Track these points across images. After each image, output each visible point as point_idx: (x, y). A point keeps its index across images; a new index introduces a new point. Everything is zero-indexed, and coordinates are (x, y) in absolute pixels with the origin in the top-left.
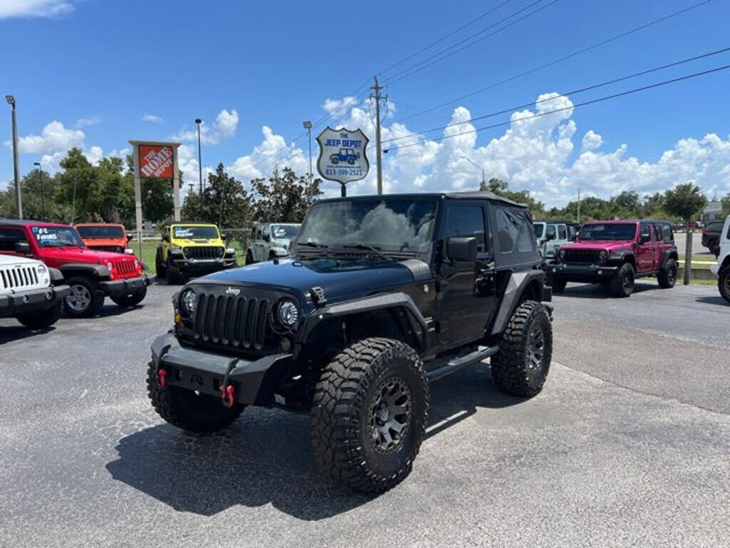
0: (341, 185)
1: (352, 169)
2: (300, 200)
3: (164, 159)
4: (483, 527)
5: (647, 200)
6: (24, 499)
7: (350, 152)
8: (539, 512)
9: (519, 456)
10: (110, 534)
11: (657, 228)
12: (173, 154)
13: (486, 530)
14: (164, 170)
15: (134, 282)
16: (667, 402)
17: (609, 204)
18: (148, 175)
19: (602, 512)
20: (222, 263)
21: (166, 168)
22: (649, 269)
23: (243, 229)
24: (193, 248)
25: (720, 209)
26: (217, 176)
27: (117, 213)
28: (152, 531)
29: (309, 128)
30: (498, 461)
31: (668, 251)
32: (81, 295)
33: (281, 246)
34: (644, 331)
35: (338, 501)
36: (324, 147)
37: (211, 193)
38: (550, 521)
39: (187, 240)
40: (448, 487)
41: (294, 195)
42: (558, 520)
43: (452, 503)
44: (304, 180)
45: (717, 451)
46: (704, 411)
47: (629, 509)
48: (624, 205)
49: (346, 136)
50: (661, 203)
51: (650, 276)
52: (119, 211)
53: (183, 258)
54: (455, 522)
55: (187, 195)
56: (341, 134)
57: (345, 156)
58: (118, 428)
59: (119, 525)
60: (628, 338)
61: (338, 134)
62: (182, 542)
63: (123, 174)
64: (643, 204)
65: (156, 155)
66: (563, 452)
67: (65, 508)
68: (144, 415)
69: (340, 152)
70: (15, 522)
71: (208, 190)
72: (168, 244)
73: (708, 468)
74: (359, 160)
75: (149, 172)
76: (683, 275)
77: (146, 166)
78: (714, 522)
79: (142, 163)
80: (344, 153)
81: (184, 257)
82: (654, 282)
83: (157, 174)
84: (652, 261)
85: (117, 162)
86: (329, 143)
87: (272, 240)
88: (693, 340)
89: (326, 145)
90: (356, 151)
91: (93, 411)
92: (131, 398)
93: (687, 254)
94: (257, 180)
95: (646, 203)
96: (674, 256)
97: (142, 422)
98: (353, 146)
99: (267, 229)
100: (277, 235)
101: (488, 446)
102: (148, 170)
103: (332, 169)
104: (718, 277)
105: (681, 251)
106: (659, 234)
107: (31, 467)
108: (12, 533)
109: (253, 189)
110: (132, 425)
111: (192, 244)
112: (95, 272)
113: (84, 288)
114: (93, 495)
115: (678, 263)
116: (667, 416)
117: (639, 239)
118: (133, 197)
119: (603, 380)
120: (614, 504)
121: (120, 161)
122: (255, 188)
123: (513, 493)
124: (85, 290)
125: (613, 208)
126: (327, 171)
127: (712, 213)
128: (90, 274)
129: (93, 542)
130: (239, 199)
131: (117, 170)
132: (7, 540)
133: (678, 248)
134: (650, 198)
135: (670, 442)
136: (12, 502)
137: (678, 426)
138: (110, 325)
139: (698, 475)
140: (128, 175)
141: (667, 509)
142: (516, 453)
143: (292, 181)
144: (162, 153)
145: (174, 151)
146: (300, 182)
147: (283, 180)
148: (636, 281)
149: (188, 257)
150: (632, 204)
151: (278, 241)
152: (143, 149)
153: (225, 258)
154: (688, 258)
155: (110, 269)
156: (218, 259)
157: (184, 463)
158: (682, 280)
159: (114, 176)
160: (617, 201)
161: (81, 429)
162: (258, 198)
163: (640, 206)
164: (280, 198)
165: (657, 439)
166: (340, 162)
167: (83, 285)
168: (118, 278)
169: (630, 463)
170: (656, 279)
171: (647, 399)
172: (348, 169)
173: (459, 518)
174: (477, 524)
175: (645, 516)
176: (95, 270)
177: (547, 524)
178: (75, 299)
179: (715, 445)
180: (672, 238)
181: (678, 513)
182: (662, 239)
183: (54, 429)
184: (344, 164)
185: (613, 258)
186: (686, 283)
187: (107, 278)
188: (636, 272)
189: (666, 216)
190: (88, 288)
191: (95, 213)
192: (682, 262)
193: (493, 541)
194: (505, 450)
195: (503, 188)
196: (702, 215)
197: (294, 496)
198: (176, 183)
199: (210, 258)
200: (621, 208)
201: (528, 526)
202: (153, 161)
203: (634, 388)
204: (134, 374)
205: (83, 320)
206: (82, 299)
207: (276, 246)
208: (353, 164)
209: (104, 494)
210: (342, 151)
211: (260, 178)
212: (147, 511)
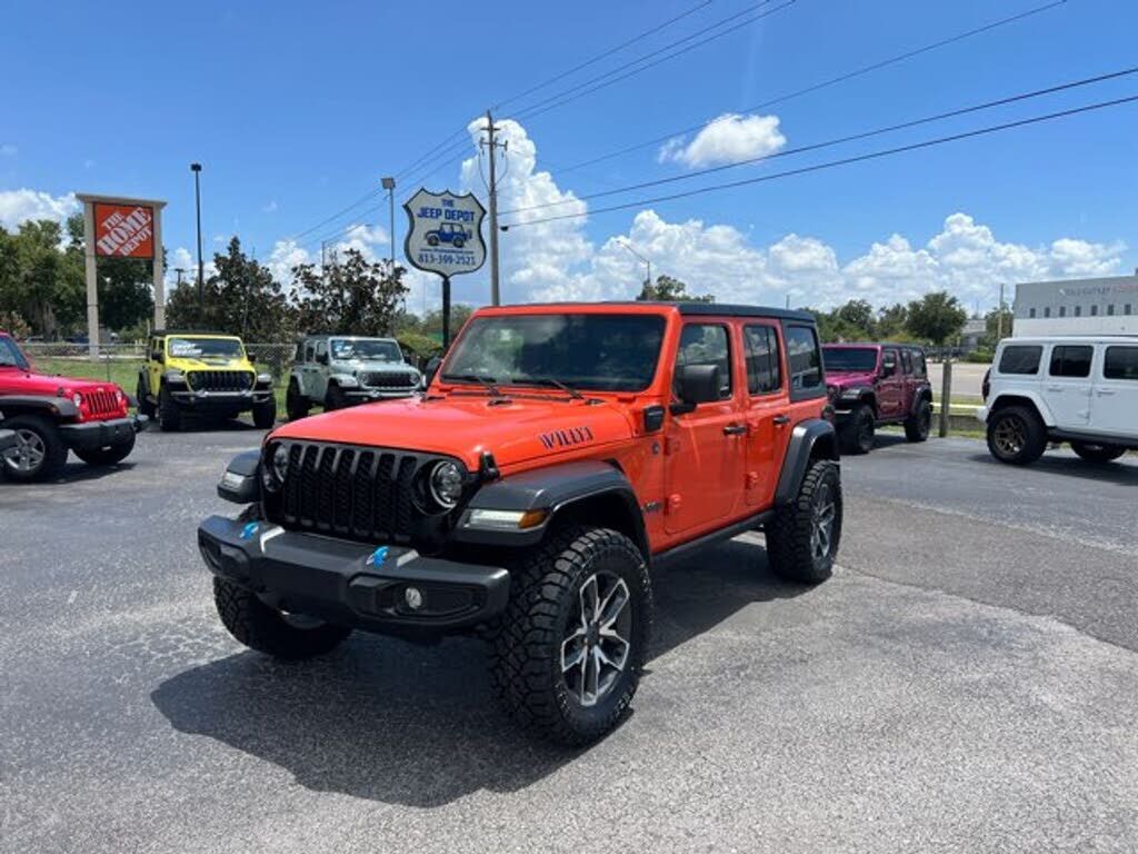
0: (442, 280)
1: (460, 255)
2: (371, 301)
3: (138, 227)
4: (708, 757)
5: (884, 315)
6: (29, 746)
7: (457, 229)
8: (779, 735)
9: (743, 667)
10: (179, 787)
11: (904, 355)
12: (152, 221)
13: (713, 760)
14: (138, 245)
15: (117, 427)
16: (930, 594)
17: (830, 319)
18: (110, 252)
19: (858, 731)
20: (251, 398)
21: (140, 241)
22: (894, 414)
23: (274, 345)
24: (203, 373)
25: (984, 329)
26: (229, 257)
27: (51, 314)
28: (243, 781)
29: (391, 189)
30: (716, 674)
31: (919, 390)
32: (29, 445)
33: (348, 373)
34: (892, 500)
35: (505, 731)
36: (416, 219)
37: (219, 285)
38: (795, 745)
39: (193, 360)
40: (653, 709)
41: (362, 292)
42: (806, 743)
43: (662, 729)
44: (379, 269)
45: (997, 654)
46: (978, 606)
47: (892, 726)
48: (852, 321)
49: (450, 203)
50: (902, 317)
51: (894, 424)
52: (54, 311)
53: (187, 390)
54: (670, 753)
55: (175, 287)
56: (444, 201)
57: (447, 235)
58: (144, 645)
59: (188, 775)
60: (871, 510)
61: (439, 199)
62: (291, 792)
63: (62, 248)
64: (878, 319)
65: (124, 220)
66: (802, 661)
67: (99, 756)
68: (180, 626)
69: (441, 228)
70: (24, 778)
71: (213, 280)
72: (159, 366)
73: (988, 675)
74: (470, 241)
75: (111, 247)
76: (937, 425)
77: (106, 238)
78: (1000, 740)
79: (99, 233)
80: (447, 229)
81: (189, 387)
82: (900, 432)
83: (125, 251)
84: (897, 403)
85: (51, 227)
86: (424, 213)
87: (333, 363)
88: (958, 513)
89: (419, 216)
90: (466, 227)
91: (94, 622)
92: (152, 602)
93: (944, 394)
94: (302, 266)
95: (882, 319)
96: (927, 395)
97: (180, 636)
98: (461, 219)
99: (322, 345)
100: (341, 354)
101: (700, 655)
102: (109, 245)
103: (428, 253)
104: (986, 426)
105: (937, 390)
106: (907, 364)
107: (22, 702)
108: (26, 793)
109: (296, 282)
110: (165, 640)
111: (202, 366)
112: (54, 409)
113: (36, 435)
114: (136, 737)
115: (932, 407)
116: (931, 611)
117: (882, 372)
118: (81, 288)
119: (844, 567)
120: (873, 721)
121: (56, 226)
122: (299, 279)
123: (741, 714)
124: (36, 438)
125: (835, 324)
126: (421, 257)
127: (973, 335)
128: (44, 411)
129: (156, 798)
130: (266, 296)
131: (51, 242)
132: (20, 802)
133: (932, 384)
134: (888, 312)
135: (937, 644)
136: (9, 750)
137: (946, 624)
138: (82, 495)
139: (977, 684)
140: (70, 250)
141: (941, 726)
142: (739, 664)
143: (360, 271)
144: (133, 217)
145: (155, 215)
146: (373, 273)
147: (346, 268)
148: (877, 432)
149: (196, 388)
150: (863, 318)
151: (342, 364)
152: (101, 209)
153: (256, 389)
154: (945, 399)
155: (78, 403)
156: (244, 392)
157: (264, 690)
158: (938, 431)
159: (47, 253)
160: (842, 315)
161: (84, 647)
162: (304, 294)
163: (874, 322)
164: (340, 296)
165: (922, 641)
166: (440, 243)
167: (30, 429)
168: (90, 420)
169: (888, 671)
170: (902, 429)
171: (904, 590)
172: (454, 256)
173: (675, 746)
174: (699, 753)
175: (914, 734)
176: (53, 406)
177: (790, 748)
178: (17, 452)
179: (994, 647)
180: (924, 370)
181: (955, 731)
182: (911, 372)
183: (41, 649)
184: (448, 246)
185: (845, 397)
186: (942, 435)
187: (73, 419)
188: (877, 419)
189: (911, 338)
190: (40, 434)
191: (14, 313)
192: (937, 405)
193: (724, 772)
194: (723, 659)
195: (677, 291)
196: (959, 338)
197: (439, 728)
198: (157, 267)
199: (232, 390)
200: (847, 325)
201: (765, 752)
202: (117, 229)
203: (886, 576)
204: (146, 567)
205: (33, 487)
206: (31, 453)
207: (339, 371)
208: (461, 246)
209: (154, 735)
210: (445, 226)
211: (308, 263)
212: (226, 755)
